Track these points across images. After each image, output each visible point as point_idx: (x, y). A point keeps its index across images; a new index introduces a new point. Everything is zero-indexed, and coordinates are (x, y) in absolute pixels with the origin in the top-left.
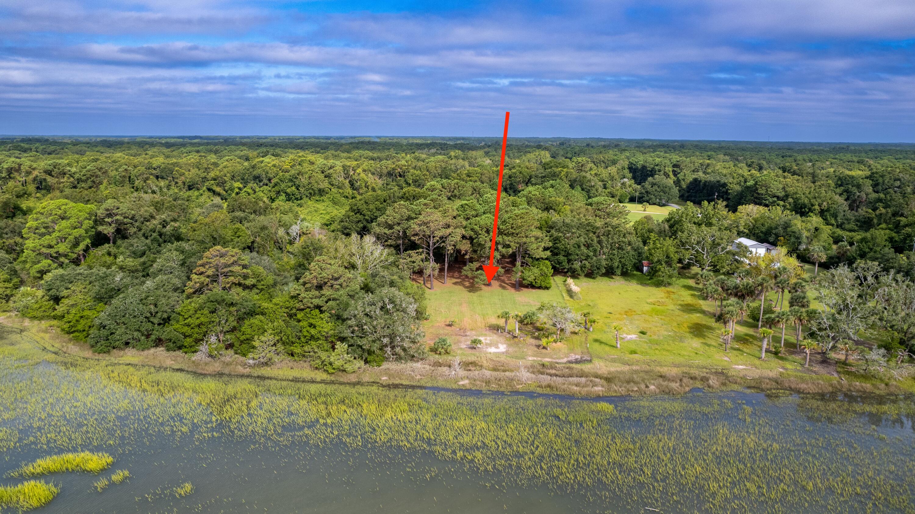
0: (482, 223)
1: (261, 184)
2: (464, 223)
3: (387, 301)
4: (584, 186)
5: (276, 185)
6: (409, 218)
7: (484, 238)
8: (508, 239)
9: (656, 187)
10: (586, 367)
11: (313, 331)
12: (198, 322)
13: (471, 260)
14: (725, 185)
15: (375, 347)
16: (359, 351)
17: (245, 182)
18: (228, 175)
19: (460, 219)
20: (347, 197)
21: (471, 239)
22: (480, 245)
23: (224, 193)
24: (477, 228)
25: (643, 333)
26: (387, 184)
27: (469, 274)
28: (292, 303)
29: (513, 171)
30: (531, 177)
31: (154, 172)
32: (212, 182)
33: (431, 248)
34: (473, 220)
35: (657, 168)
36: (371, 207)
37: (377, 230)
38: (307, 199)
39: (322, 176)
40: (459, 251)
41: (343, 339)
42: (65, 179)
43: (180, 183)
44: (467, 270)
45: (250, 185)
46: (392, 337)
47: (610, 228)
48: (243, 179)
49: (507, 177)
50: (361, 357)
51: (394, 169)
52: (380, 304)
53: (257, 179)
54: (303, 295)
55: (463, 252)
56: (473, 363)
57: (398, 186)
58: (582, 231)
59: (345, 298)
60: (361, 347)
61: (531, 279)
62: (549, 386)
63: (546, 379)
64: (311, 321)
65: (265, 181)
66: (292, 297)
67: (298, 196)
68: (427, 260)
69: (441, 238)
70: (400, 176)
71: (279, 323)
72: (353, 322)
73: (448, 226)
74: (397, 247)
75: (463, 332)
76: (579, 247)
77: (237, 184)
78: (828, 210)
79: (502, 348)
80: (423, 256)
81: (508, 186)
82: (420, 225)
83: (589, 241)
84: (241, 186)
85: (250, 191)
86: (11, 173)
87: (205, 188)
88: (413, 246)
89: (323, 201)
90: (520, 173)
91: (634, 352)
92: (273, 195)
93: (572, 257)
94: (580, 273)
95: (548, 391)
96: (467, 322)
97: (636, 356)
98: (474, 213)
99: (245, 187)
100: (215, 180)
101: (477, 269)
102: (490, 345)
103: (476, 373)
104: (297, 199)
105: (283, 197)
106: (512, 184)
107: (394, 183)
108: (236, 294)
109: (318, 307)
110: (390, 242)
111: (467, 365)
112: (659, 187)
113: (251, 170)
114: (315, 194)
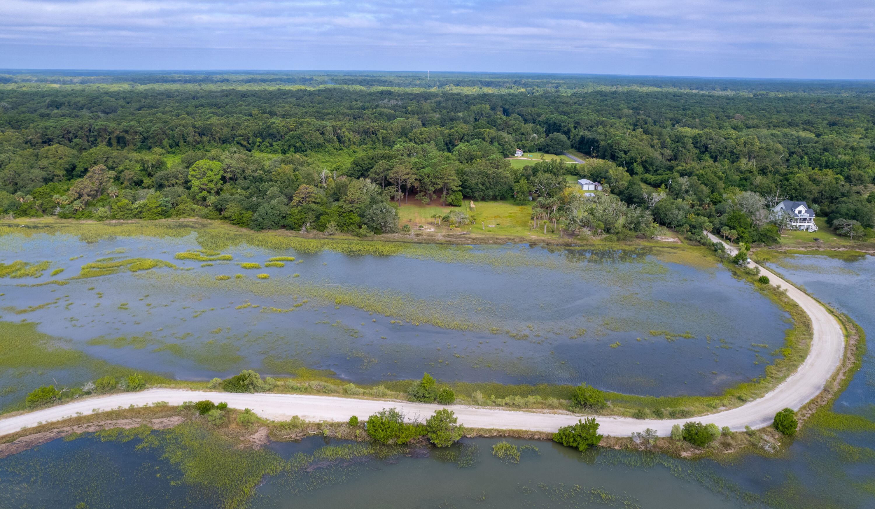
0: (426, 172)
1: (276, 139)
2: (417, 172)
3: (383, 208)
4: (500, 142)
5: (288, 141)
6: (388, 170)
7: (426, 180)
8: (438, 181)
9: (553, 142)
10: (466, 236)
11: (351, 221)
12: (300, 217)
13: (421, 191)
14: (597, 141)
15: (379, 227)
16: (372, 228)
17: (264, 139)
18: (251, 133)
19: (414, 170)
20: (337, 149)
21: (420, 180)
22: (424, 183)
23: (249, 145)
24: (423, 175)
25: (498, 225)
26: (364, 140)
27: (419, 198)
28: (340, 210)
29: (452, 130)
30: (464, 135)
31: (197, 130)
32: (241, 138)
33: (399, 185)
34: (421, 170)
35: (563, 124)
36: (366, 162)
37: (371, 176)
38: (310, 151)
39: (318, 134)
40: (414, 186)
41: (365, 224)
42: (138, 136)
43: (217, 139)
44: (417, 196)
45: (268, 140)
46: (386, 222)
47: (495, 175)
48: (261, 135)
49: (447, 135)
50: (373, 231)
51: (369, 129)
52: (380, 209)
53: (272, 136)
54: (345, 206)
55: (416, 187)
56: (420, 234)
57: (372, 141)
58: (480, 176)
59: (363, 207)
60: (373, 226)
61: (450, 201)
62: (449, 241)
63: (449, 239)
64: (350, 217)
65: (278, 137)
66: (340, 207)
67: (304, 149)
68: (397, 191)
69: (405, 180)
70: (373, 134)
71: (336, 218)
72: (369, 216)
73: (408, 174)
74: (381, 184)
75: (415, 224)
76: (478, 185)
77: (259, 140)
78: (646, 161)
79: (433, 230)
80: (395, 189)
81: (448, 142)
82: (394, 173)
83: (483, 181)
84: (261, 141)
85: (267, 144)
86: (100, 132)
87: (235, 142)
88: (389, 184)
89: (320, 152)
90: (457, 132)
91: (490, 231)
92: (286, 148)
93: (474, 190)
94: (478, 198)
95: (449, 242)
96: (417, 220)
97: (490, 233)
98: (421, 166)
99: (263, 141)
100: (242, 136)
101: (423, 196)
102: (427, 229)
103: (420, 237)
104: (303, 151)
105: (292, 149)
106: (451, 140)
107: (369, 139)
108: (314, 206)
109: (351, 211)
110: (378, 182)
111: (417, 235)
112: (556, 141)
113: (267, 129)
114: (315, 147)
